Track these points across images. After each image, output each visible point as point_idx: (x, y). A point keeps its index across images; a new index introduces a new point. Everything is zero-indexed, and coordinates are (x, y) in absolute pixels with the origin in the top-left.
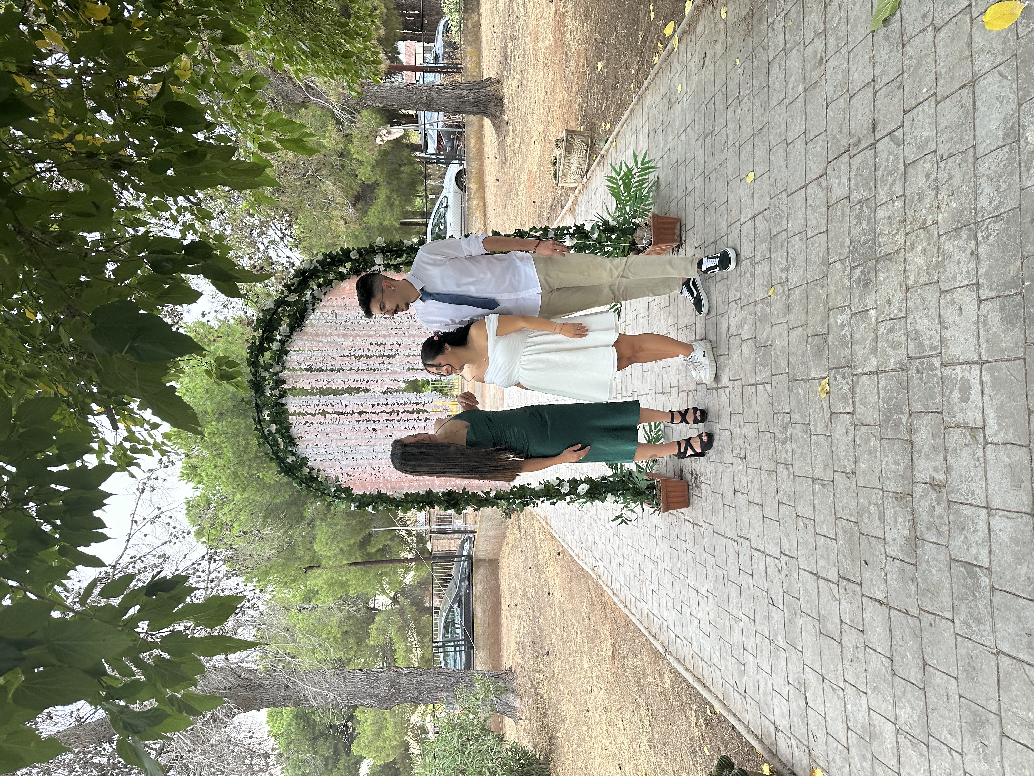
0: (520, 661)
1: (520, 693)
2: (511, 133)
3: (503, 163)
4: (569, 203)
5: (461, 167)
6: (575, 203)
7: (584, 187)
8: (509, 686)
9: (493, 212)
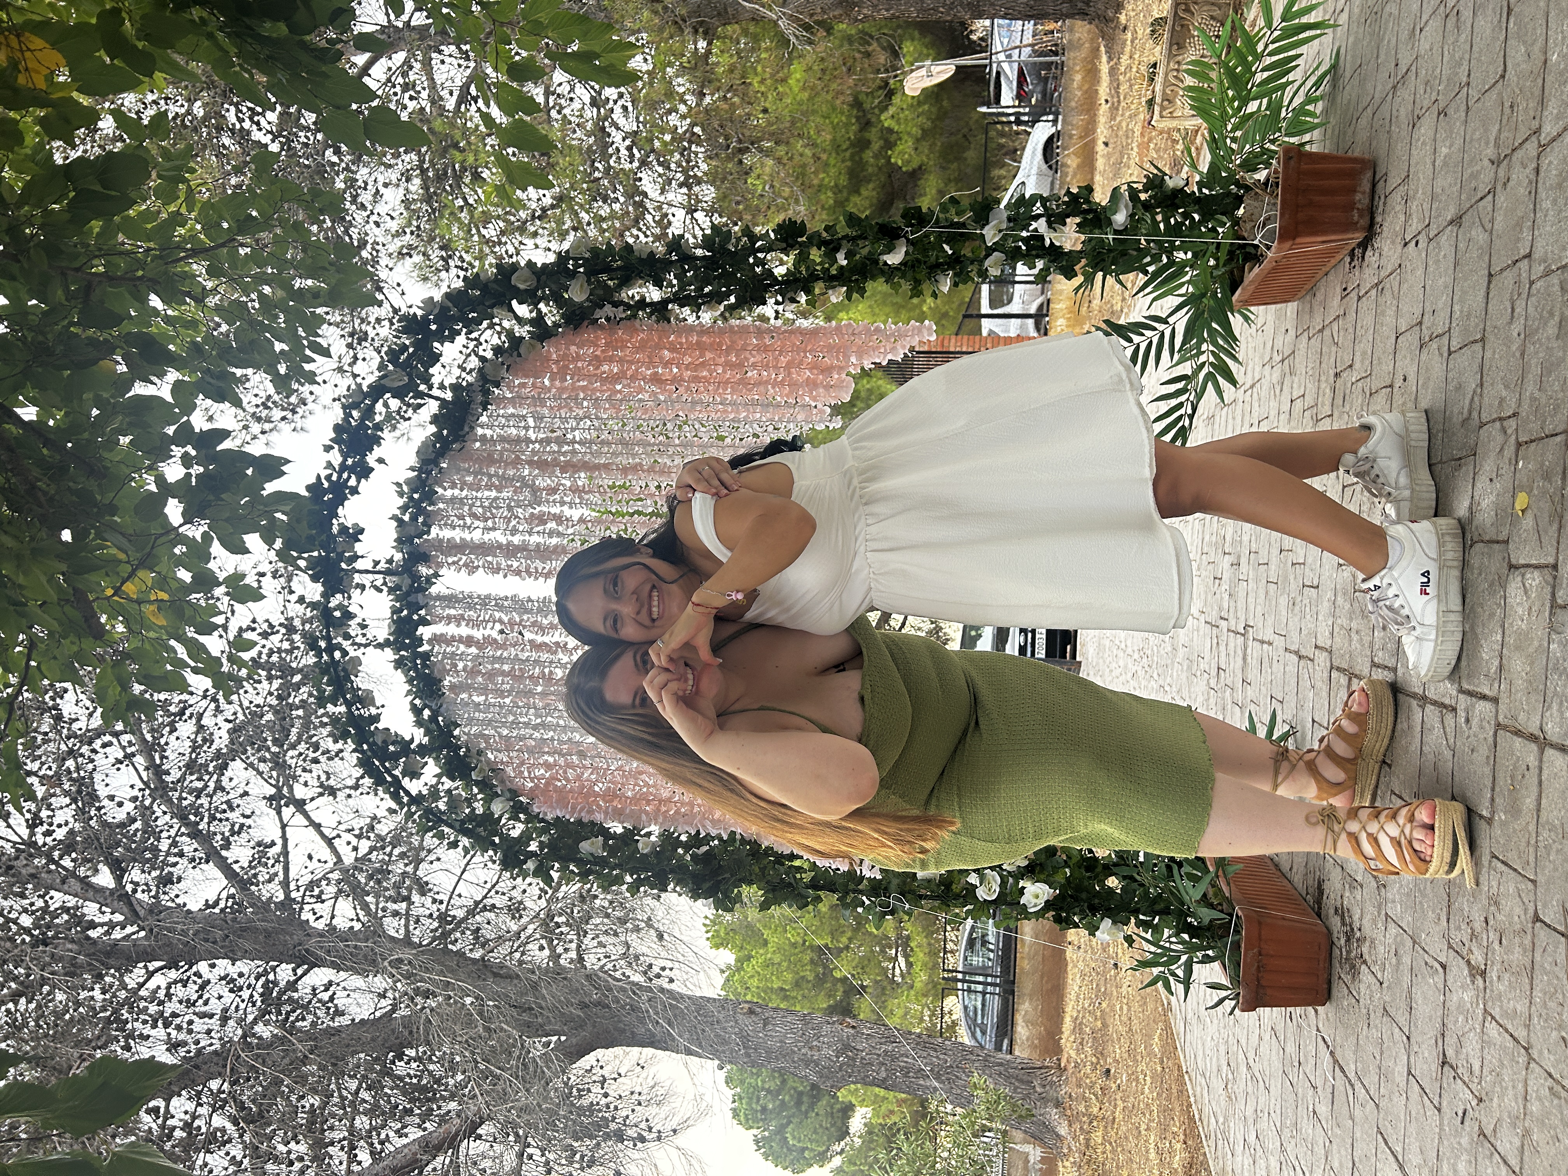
0: (1073, 1054)
1: (1068, 1112)
2: (1128, 49)
3: (1114, 109)
5: (1053, 130)
8: (1052, 1094)
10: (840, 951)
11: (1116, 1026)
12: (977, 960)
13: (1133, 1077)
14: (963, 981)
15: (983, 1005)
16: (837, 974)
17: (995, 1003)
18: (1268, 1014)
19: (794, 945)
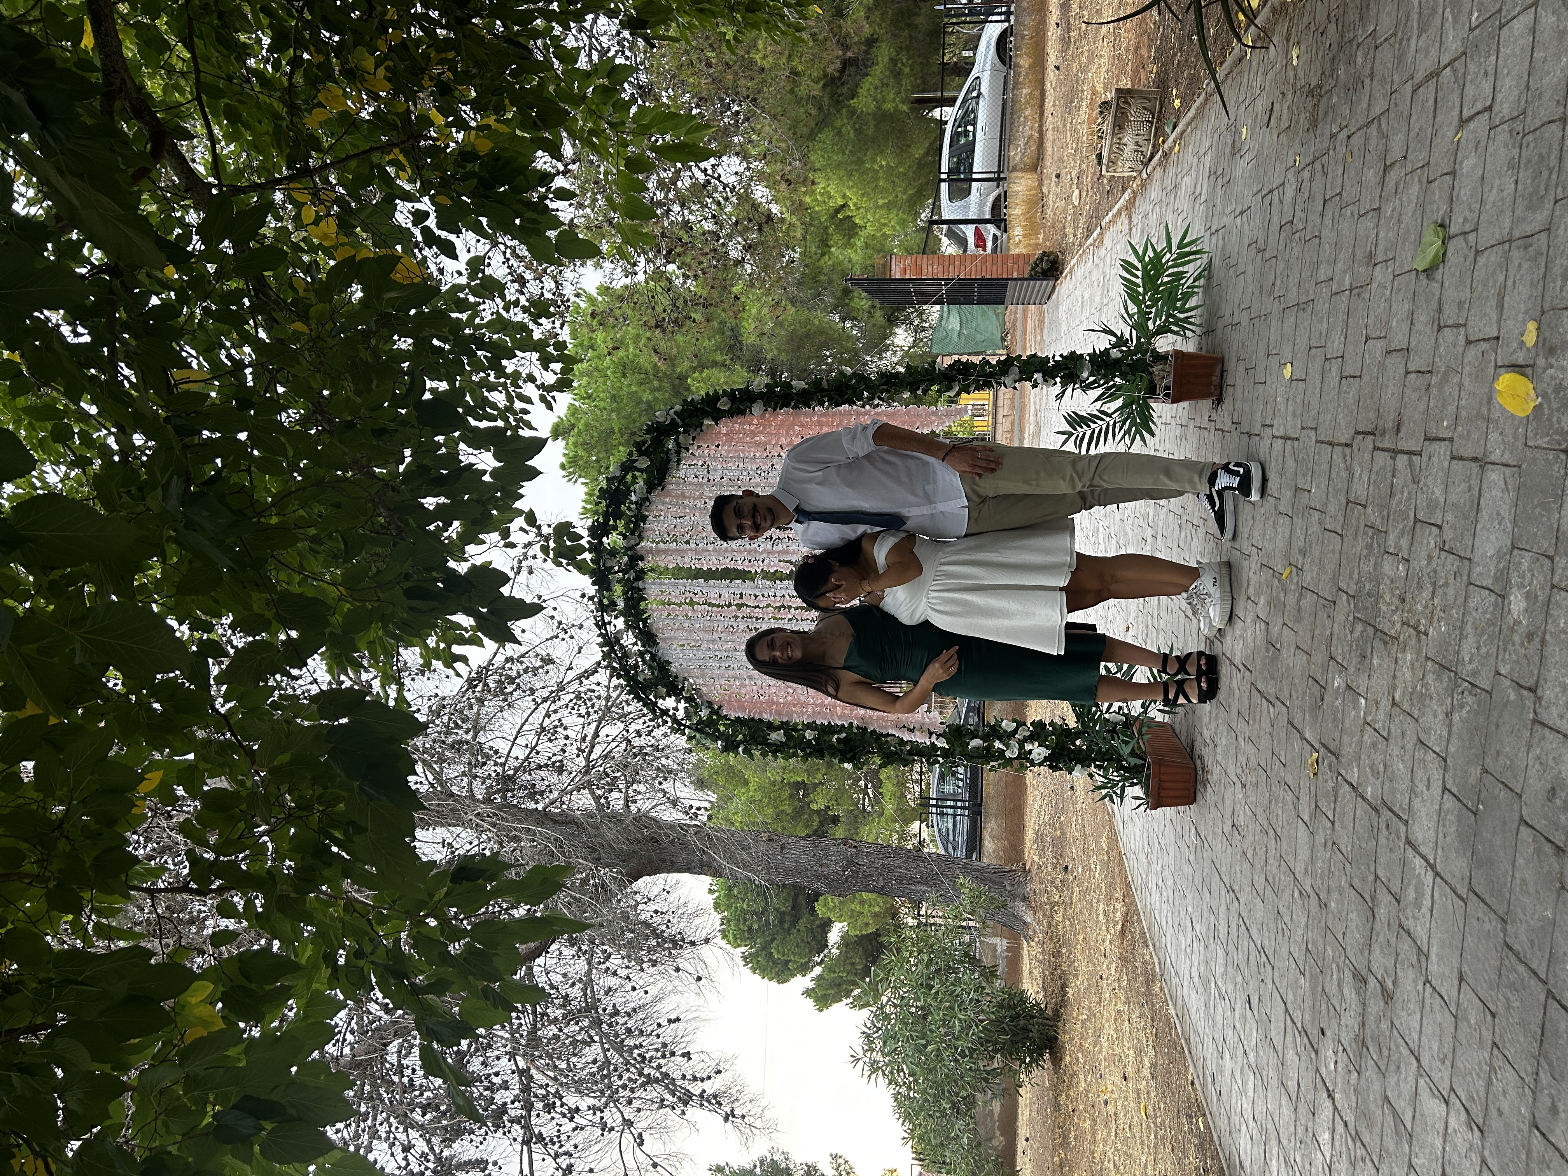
0: (1036, 859)
1: (1033, 904)
3: (1065, 42)
4: (1126, 196)
5: (1006, 26)
6: (1132, 202)
7: (1143, 185)
8: (1019, 891)
9: (1050, 118)
10: (815, 786)
11: (1073, 833)
12: (948, 788)
13: (1087, 868)
14: (936, 806)
15: (954, 826)
16: (814, 807)
17: (964, 824)
18: (1168, 812)
19: (773, 783)
